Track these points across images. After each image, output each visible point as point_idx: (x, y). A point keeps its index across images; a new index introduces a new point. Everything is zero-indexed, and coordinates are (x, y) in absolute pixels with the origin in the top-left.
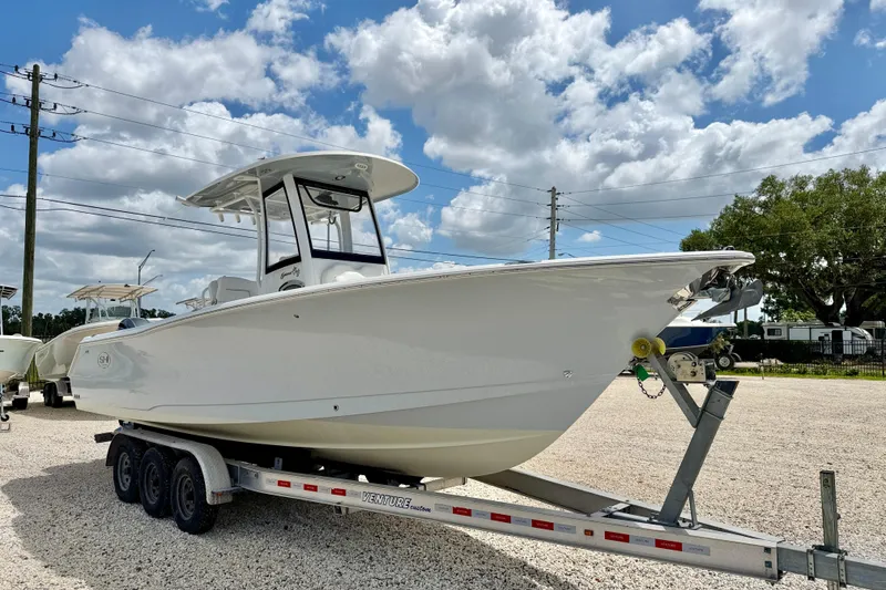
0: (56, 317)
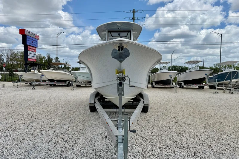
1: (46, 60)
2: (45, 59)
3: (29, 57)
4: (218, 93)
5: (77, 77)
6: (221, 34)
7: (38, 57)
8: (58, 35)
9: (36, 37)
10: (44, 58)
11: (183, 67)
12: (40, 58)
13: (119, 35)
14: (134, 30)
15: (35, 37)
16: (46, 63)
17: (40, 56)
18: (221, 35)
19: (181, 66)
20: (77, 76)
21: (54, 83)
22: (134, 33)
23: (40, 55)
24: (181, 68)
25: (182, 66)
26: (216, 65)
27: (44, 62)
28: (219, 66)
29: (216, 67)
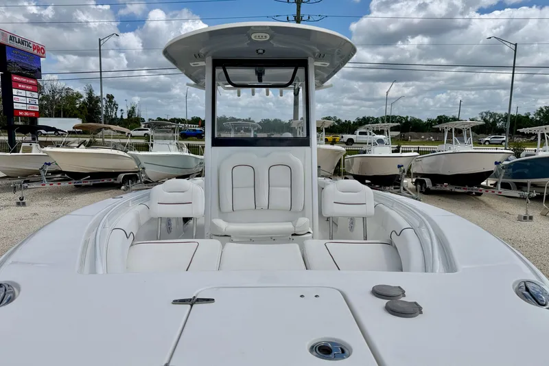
0: (354, 122)
1: (84, 102)
2: (82, 100)
3: (16, 106)
4: (531, 218)
5: (144, 168)
6: (516, 45)
7: (63, 95)
8: (102, 42)
9: (34, 49)
10: (79, 96)
11: (409, 119)
12: (68, 97)
13: (260, 76)
14: (320, 57)
15: (31, 50)
16: (83, 108)
17: (67, 92)
18: (514, 47)
19: (405, 116)
20: (145, 165)
21: (82, 182)
22: (318, 64)
23: (69, 89)
24: (404, 122)
25: (407, 117)
26: (485, 114)
27: (78, 106)
28: (491, 117)
29: (485, 120)
